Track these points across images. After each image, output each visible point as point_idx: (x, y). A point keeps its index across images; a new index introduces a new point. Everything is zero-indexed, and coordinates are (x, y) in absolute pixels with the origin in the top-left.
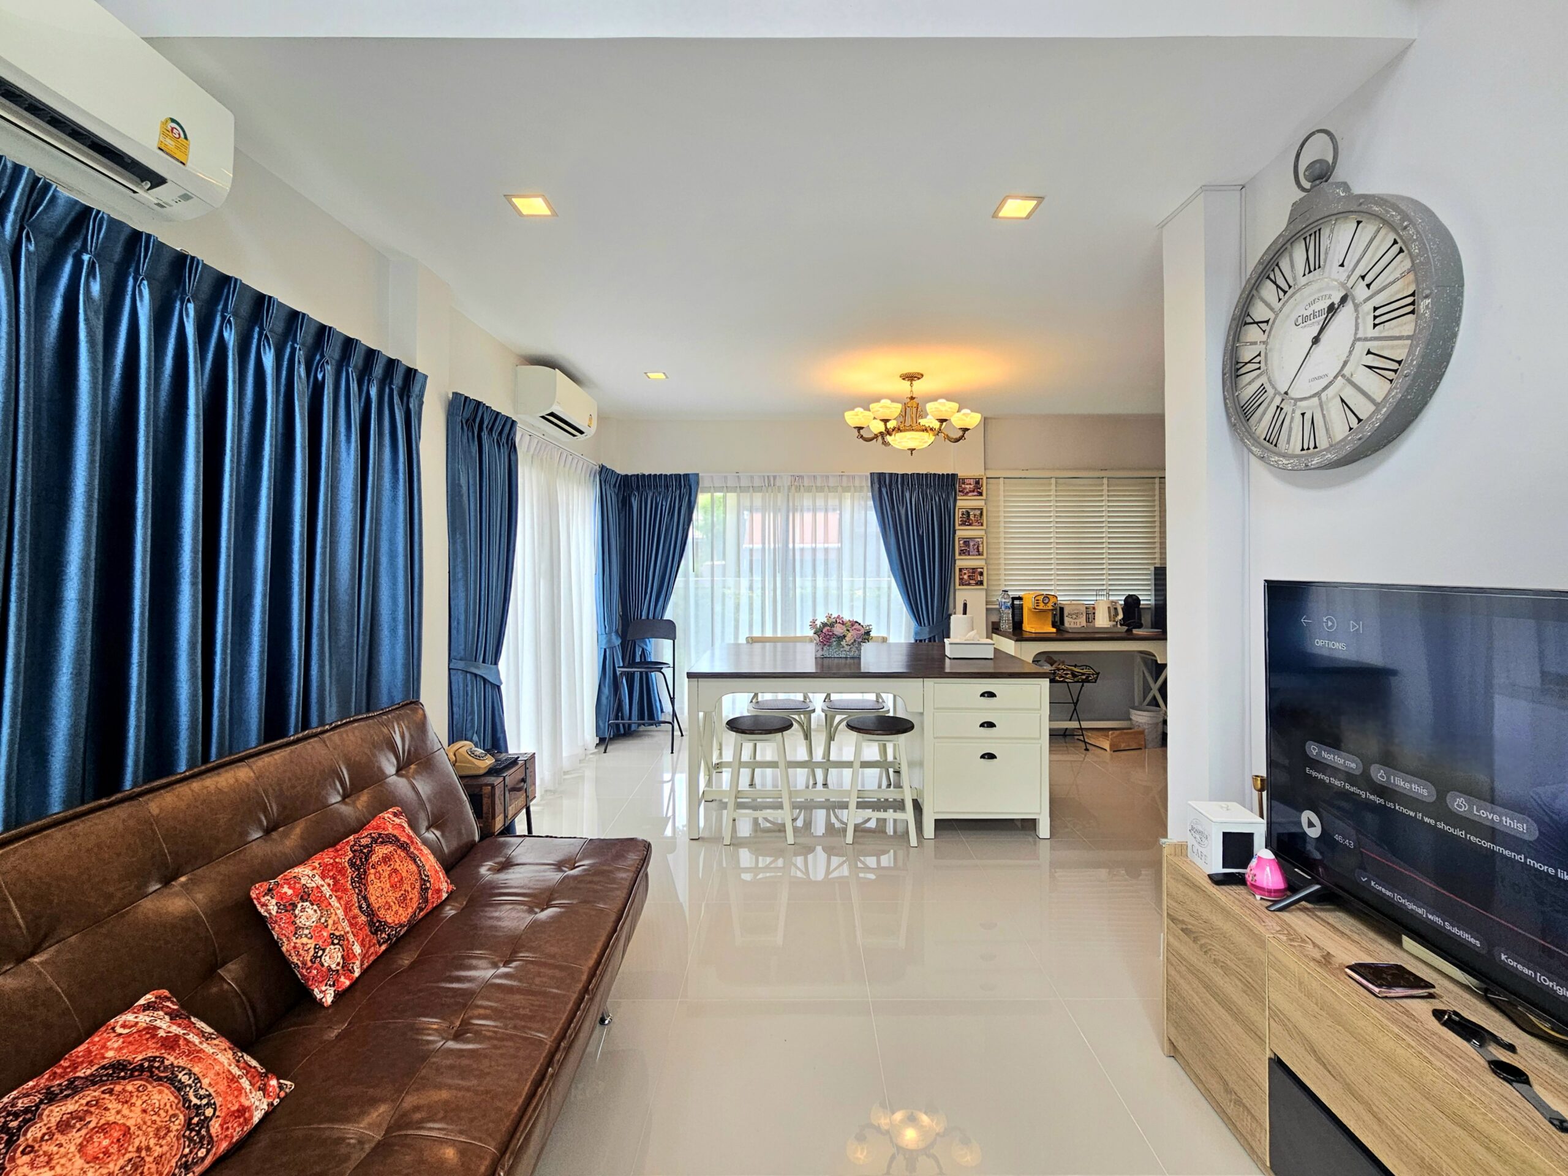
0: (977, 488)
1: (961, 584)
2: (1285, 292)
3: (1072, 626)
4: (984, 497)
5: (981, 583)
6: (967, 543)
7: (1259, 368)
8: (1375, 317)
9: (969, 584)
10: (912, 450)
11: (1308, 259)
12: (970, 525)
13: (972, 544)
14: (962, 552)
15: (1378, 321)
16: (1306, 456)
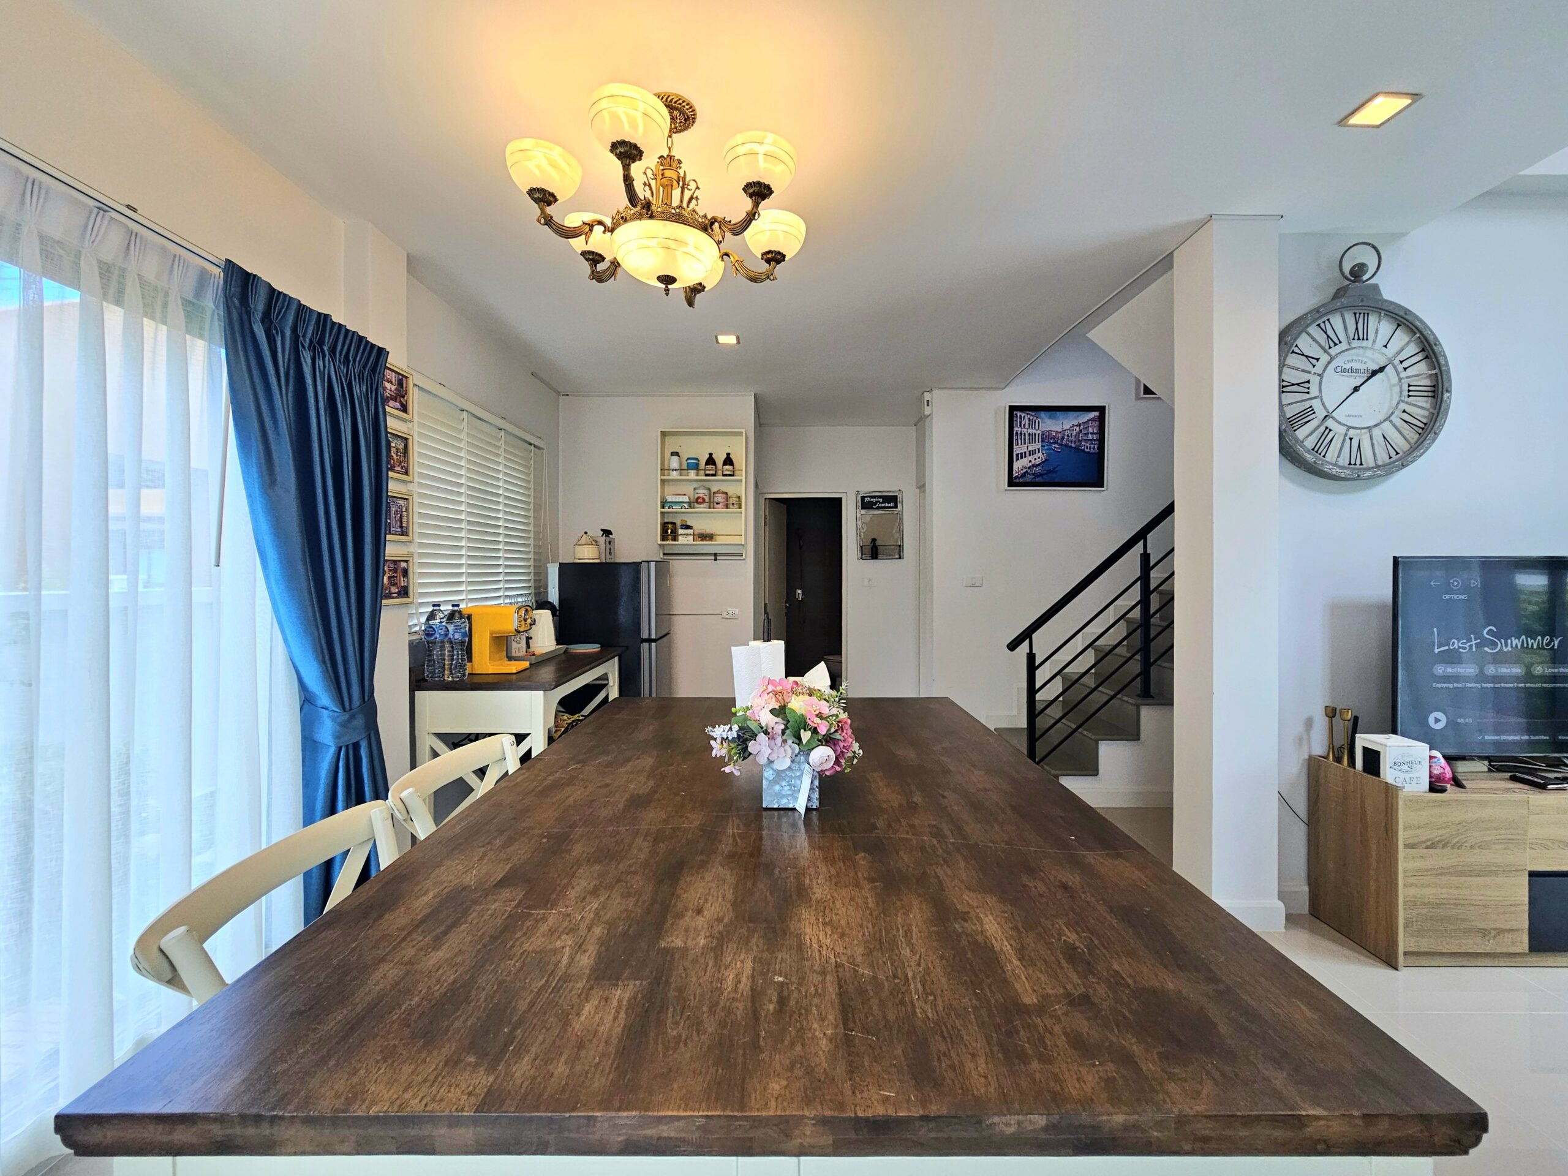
7: (1308, 393)
8: (1409, 391)
11: (1357, 329)
15: (1411, 393)
16: (1357, 469)
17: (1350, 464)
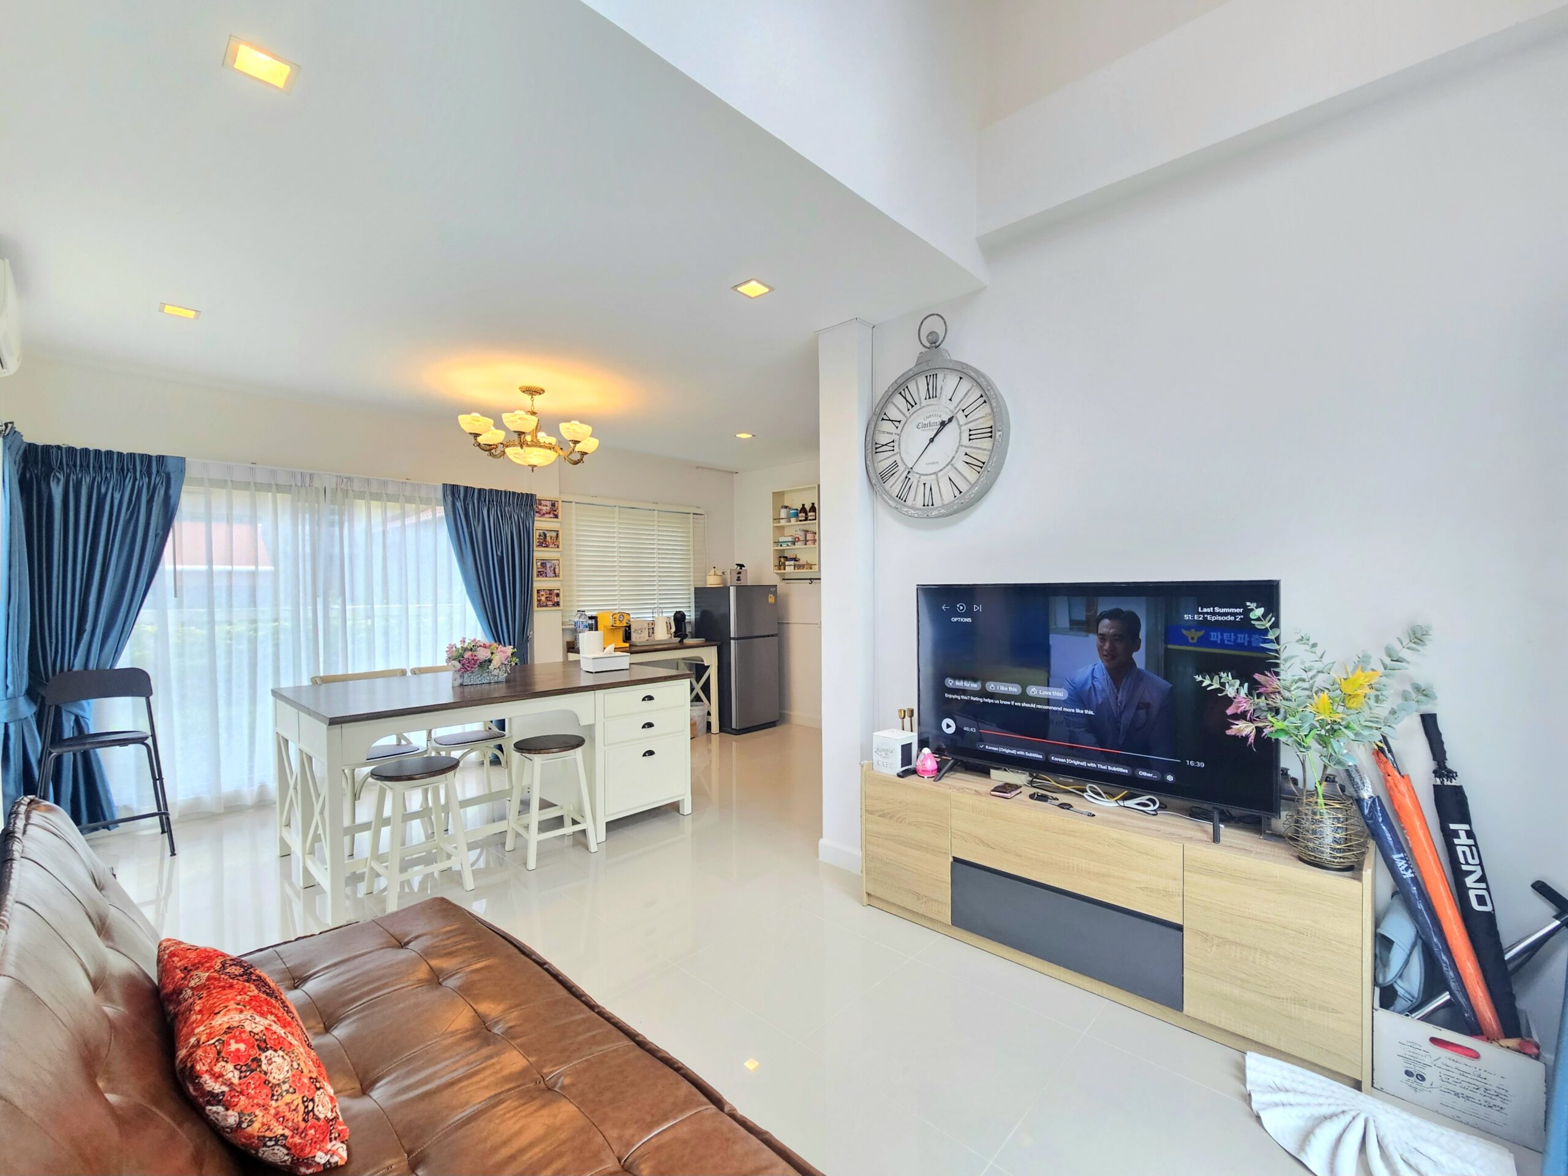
0: (553, 511)
1: (539, 605)
2: (912, 406)
3: (638, 640)
4: (559, 520)
5: (557, 604)
6: (543, 565)
7: (893, 450)
8: (970, 435)
9: (546, 606)
10: (533, 466)
11: (928, 389)
12: (547, 546)
13: (548, 565)
14: (540, 574)
15: (971, 437)
16: (931, 509)
17: (924, 505)
